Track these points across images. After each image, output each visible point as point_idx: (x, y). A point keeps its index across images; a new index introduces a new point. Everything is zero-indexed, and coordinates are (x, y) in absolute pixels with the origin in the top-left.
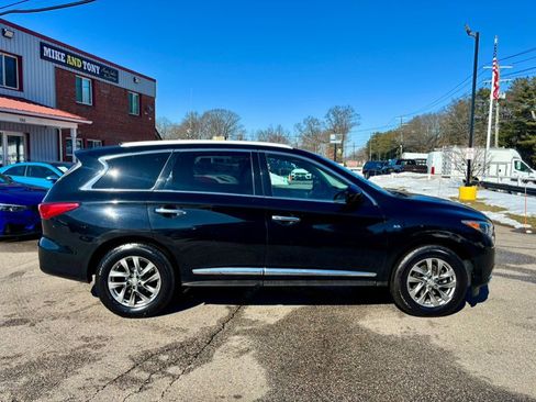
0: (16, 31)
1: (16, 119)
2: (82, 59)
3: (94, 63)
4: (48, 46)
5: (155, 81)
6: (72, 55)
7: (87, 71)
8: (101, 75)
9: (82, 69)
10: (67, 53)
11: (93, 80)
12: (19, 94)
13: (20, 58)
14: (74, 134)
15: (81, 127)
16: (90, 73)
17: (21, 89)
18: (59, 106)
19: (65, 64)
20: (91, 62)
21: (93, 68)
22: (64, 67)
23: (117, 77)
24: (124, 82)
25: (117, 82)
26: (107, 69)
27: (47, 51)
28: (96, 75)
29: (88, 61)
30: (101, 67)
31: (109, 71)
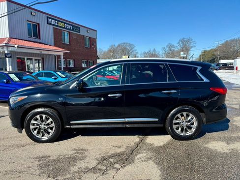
0: (36, 12)
1: (38, 52)
2: (65, 23)
3: (70, 25)
4: (50, 18)
5: (96, 31)
6: (60, 22)
7: (67, 29)
8: (73, 30)
9: (64, 28)
10: (58, 21)
11: (69, 32)
12: (39, 41)
13: (39, 24)
14: (62, 57)
15: (65, 54)
16: (68, 29)
17: (40, 38)
18: (56, 45)
19: (57, 26)
20: (68, 24)
21: (69, 27)
22: (57, 27)
23: (79, 30)
24: (83, 32)
25: (79, 32)
26: (75, 27)
27: (50, 20)
28: (71, 30)
29: (67, 24)
30: (73, 26)
31: (76, 27)
